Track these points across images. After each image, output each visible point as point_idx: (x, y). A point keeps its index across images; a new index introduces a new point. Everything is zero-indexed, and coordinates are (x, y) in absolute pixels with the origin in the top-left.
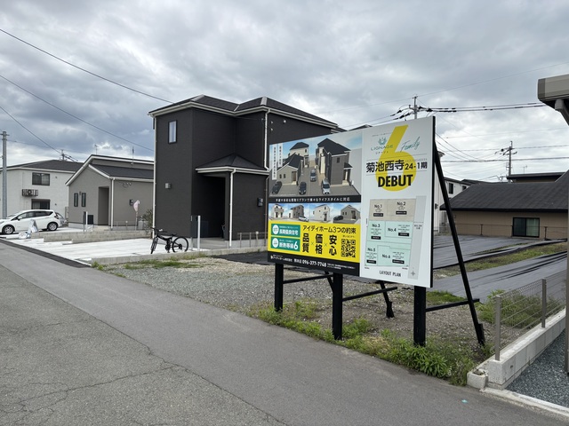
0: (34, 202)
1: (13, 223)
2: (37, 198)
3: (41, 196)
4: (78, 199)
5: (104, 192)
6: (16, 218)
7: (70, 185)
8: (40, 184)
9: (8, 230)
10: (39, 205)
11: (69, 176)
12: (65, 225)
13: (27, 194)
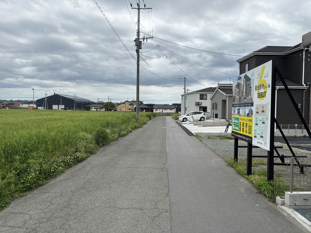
0: (200, 108)
1: (187, 117)
2: (202, 106)
3: (203, 105)
4: (214, 106)
5: (224, 101)
6: (188, 115)
7: (211, 99)
8: (203, 99)
9: (185, 120)
10: (202, 109)
11: (211, 95)
12: (207, 119)
13: (198, 104)
